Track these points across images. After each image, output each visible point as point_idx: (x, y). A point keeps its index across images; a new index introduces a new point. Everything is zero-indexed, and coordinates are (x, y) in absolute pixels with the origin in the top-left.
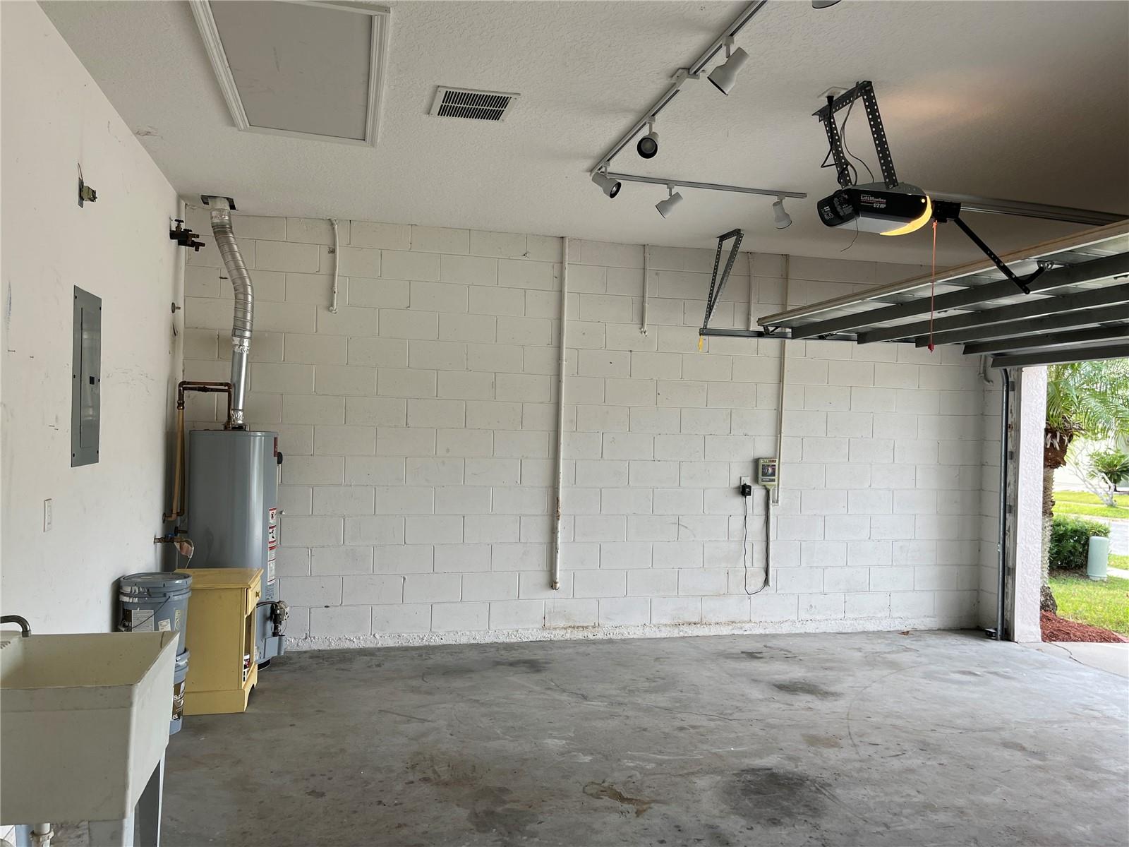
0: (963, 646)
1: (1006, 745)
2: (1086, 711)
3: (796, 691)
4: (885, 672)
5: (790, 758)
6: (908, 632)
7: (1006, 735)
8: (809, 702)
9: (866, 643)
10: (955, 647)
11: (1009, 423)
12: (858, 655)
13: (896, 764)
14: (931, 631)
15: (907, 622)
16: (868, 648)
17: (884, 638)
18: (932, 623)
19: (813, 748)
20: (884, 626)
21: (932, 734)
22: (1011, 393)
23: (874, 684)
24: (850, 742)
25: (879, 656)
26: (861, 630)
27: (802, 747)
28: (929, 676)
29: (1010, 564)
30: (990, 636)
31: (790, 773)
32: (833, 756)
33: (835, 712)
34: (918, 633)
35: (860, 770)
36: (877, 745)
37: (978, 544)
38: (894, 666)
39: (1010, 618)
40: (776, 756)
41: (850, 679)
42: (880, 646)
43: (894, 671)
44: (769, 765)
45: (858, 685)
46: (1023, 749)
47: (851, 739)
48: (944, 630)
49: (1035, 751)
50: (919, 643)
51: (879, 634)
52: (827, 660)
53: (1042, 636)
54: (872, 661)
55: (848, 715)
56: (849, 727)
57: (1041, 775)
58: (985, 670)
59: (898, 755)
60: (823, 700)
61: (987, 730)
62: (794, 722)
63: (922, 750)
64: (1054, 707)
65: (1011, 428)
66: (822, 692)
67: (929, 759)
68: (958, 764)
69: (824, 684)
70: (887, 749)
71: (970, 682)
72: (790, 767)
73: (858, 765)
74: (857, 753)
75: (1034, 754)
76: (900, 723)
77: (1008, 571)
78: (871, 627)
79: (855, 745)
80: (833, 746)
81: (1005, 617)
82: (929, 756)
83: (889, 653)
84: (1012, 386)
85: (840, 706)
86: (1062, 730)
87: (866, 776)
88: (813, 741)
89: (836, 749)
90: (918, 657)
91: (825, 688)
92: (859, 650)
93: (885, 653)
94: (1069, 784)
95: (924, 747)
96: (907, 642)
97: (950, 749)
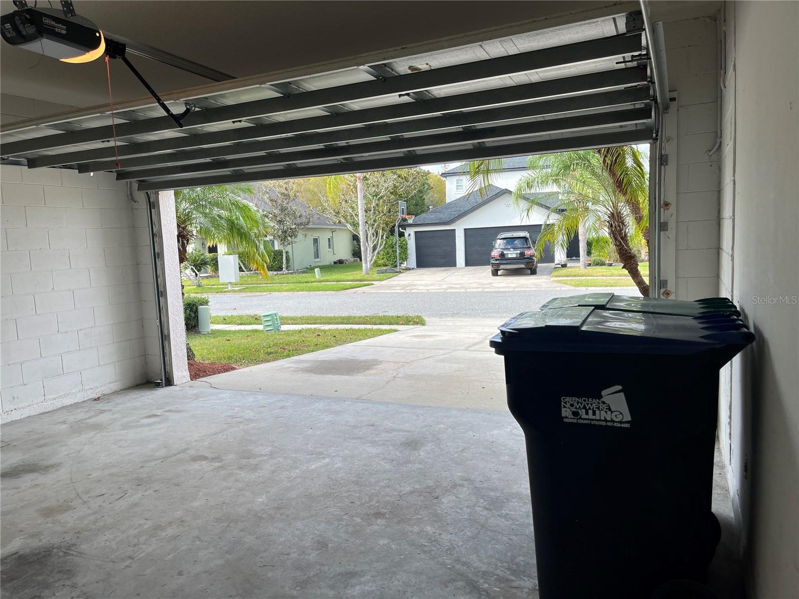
0: (142, 398)
1: (195, 459)
2: (234, 419)
3: (18, 474)
4: (91, 434)
5: (32, 536)
6: (99, 398)
7: (192, 452)
8: (34, 480)
9: (68, 415)
10: (137, 400)
11: (154, 232)
12: (64, 427)
13: (123, 504)
14: (115, 393)
15: (97, 391)
16: (71, 418)
17: (82, 407)
18: (115, 387)
19: (50, 519)
20: (79, 398)
21: (142, 470)
22: (153, 210)
23: (85, 446)
24: (80, 500)
25: (82, 423)
26: (61, 406)
27: (40, 521)
28: (126, 427)
29: (166, 332)
30: (158, 385)
31: (36, 549)
32: (69, 519)
33: (59, 481)
34: (107, 397)
35: (95, 522)
36: (103, 495)
37: (141, 322)
38: (97, 427)
39: (170, 370)
40: (18, 539)
41: (64, 448)
42: (80, 415)
43: (98, 431)
44: (14, 550)
45: (72, 451)
46: (206, 458)
47: (80, 498)
48: (125, 389)
49: (214, 457)
50: (110, 404)
51: (76, 405)
52: (39, 439)
53: (190, 377)
54: (78, 428)
55: (71, 479)
56: (75, 489)
57: (223, 472)
58: (163, 410)
59: (122, 496)
60: (46, 474)
61: (179, 453)
62: (25, 503)
63: (138, 485)
64: (214, 423)
65: (156, 236)
66: (42, 468)
67: (146, 490)
68: (168, 486)
69: (42, 460)
70: (112, 495)
71: (156, 422)
72: (35, 543)
73: (92, 518)
74: (89, 508)
75: (214, 459)
76: (114, 470)
77: (165, 337)
78: (68, 401)
79: (85, 502)
80: (67, 510)
81: (166, 370)
82: (145, 488)
83: (89, 418)
84: (153, 206)
85: (62, 474)
86: (225, 437)
87: (102, 524)
88: (48, 512)
89: (70, 511)
90: (112, 415)
91: (45, 463)
92: (64, 422)
93: (86, 419)
94: (242, 472)
95: (139, 482)
96: (100, 406)
97: (158, 477)
